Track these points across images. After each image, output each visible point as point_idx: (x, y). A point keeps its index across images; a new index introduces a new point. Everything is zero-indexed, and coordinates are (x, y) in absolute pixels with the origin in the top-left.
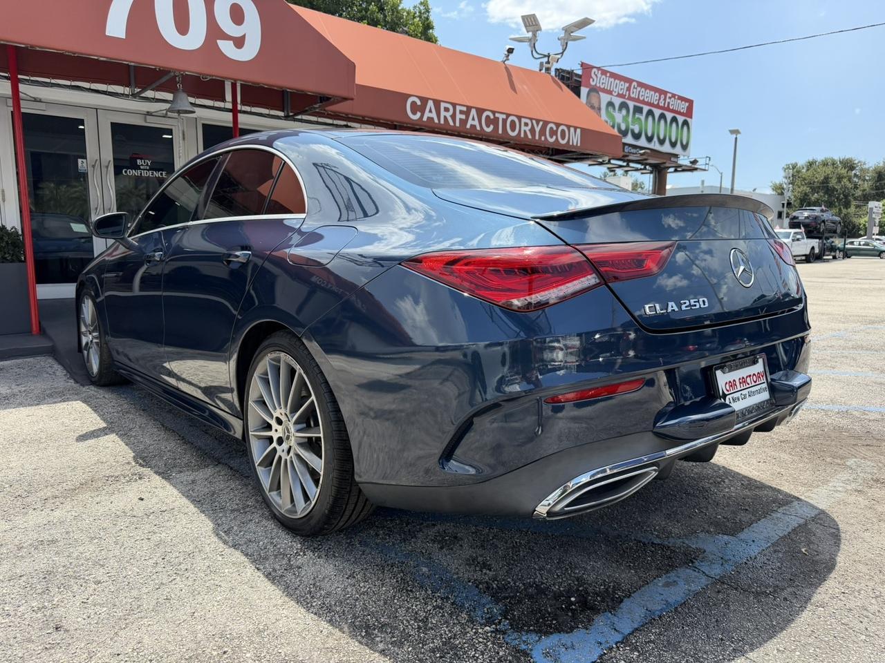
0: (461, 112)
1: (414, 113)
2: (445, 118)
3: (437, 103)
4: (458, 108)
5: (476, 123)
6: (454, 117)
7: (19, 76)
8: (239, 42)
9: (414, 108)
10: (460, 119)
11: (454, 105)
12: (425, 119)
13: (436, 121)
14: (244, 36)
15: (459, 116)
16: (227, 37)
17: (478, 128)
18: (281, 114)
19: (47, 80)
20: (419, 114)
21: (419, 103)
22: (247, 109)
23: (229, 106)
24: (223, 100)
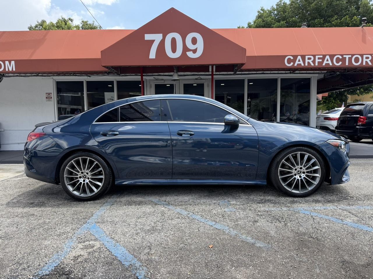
0: (319, 58)
1: (289, 63)
2: (309, 63)
3: (303, 57)
4: (317, 57)
5: (330, 62)
6: (314, 62)
7: (143, 74)
8: (195, 51)
9: (289, 61)
10: (318, 62)
11: (314, 56)
12: (296, 65)
13: (303, 65)
14: (197, 48)
15: (317, 61)
16: (190, 50)
17: (331, 64)
18: (233, 73)
19: (151, 74)
20: (292, 64)
21: (292, 58)
22: (218, 73)
23: (210, 73)
24: (209, 71)
